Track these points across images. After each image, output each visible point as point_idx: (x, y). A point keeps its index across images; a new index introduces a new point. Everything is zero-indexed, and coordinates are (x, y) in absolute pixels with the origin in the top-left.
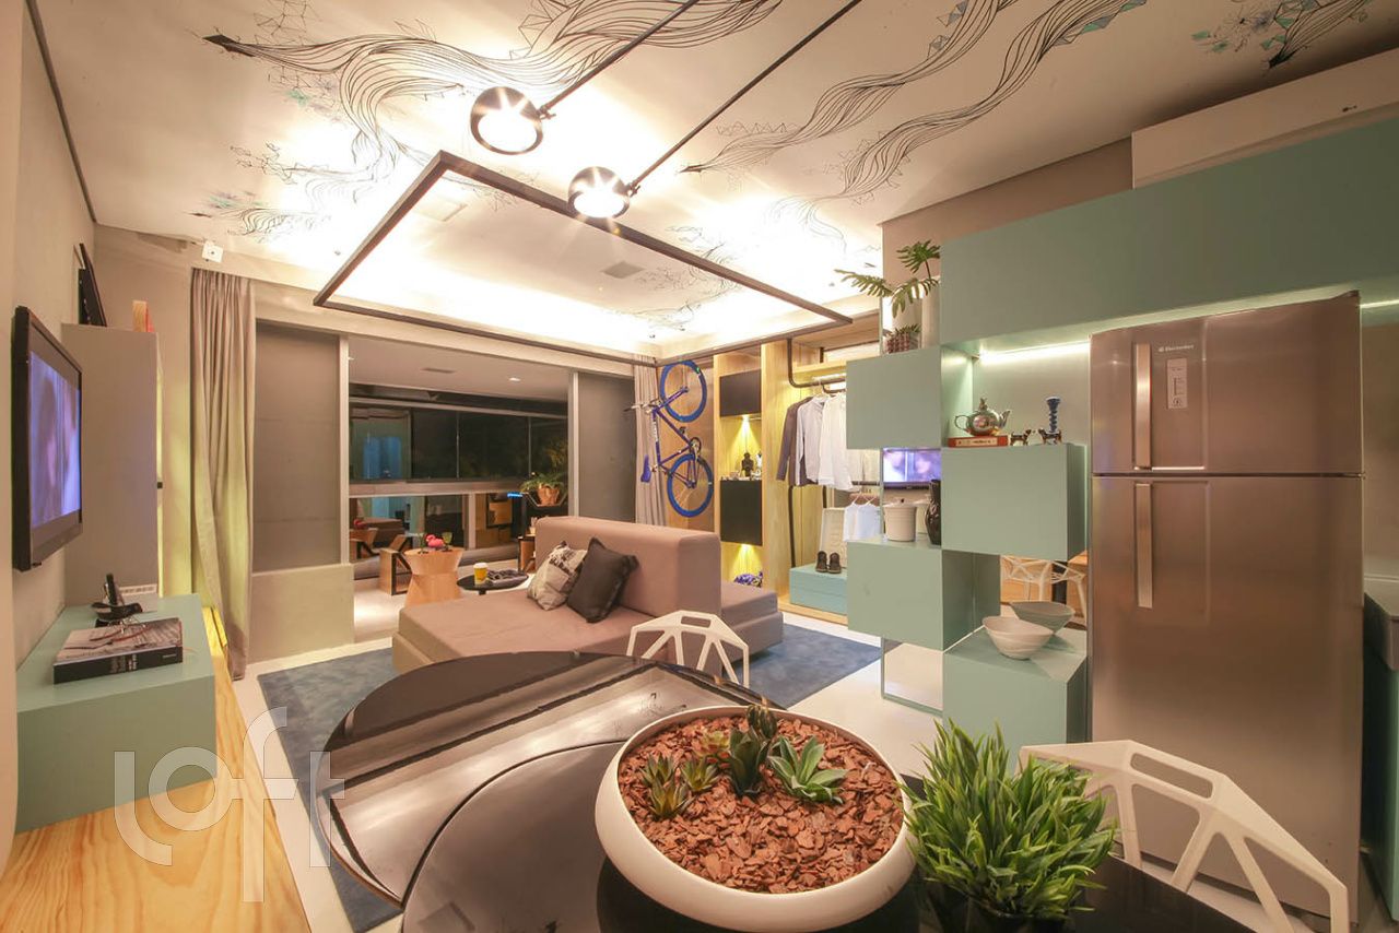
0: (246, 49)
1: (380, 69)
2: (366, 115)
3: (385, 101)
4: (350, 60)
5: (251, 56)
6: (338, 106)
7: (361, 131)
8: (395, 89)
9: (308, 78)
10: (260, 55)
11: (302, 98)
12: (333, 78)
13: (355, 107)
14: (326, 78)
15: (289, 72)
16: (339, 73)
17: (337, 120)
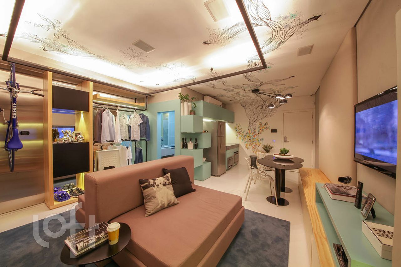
0: (310, 20)
1: (278, 40)
2: (273, 26)
3: (272, 34)
4: (285, 37)
5: (309, 19)
6: (281, 23)
7: (271, 20)
8: (272, 38)
9: (293, 25)
10: (307, 21)
11: (292, 17)
12: (286, 29)
13: (277, 27)
14: (288, 28)
15: (298, 23)
16: (286, 32)
17: (279, 18)
